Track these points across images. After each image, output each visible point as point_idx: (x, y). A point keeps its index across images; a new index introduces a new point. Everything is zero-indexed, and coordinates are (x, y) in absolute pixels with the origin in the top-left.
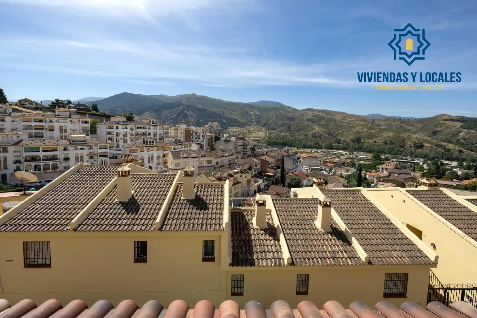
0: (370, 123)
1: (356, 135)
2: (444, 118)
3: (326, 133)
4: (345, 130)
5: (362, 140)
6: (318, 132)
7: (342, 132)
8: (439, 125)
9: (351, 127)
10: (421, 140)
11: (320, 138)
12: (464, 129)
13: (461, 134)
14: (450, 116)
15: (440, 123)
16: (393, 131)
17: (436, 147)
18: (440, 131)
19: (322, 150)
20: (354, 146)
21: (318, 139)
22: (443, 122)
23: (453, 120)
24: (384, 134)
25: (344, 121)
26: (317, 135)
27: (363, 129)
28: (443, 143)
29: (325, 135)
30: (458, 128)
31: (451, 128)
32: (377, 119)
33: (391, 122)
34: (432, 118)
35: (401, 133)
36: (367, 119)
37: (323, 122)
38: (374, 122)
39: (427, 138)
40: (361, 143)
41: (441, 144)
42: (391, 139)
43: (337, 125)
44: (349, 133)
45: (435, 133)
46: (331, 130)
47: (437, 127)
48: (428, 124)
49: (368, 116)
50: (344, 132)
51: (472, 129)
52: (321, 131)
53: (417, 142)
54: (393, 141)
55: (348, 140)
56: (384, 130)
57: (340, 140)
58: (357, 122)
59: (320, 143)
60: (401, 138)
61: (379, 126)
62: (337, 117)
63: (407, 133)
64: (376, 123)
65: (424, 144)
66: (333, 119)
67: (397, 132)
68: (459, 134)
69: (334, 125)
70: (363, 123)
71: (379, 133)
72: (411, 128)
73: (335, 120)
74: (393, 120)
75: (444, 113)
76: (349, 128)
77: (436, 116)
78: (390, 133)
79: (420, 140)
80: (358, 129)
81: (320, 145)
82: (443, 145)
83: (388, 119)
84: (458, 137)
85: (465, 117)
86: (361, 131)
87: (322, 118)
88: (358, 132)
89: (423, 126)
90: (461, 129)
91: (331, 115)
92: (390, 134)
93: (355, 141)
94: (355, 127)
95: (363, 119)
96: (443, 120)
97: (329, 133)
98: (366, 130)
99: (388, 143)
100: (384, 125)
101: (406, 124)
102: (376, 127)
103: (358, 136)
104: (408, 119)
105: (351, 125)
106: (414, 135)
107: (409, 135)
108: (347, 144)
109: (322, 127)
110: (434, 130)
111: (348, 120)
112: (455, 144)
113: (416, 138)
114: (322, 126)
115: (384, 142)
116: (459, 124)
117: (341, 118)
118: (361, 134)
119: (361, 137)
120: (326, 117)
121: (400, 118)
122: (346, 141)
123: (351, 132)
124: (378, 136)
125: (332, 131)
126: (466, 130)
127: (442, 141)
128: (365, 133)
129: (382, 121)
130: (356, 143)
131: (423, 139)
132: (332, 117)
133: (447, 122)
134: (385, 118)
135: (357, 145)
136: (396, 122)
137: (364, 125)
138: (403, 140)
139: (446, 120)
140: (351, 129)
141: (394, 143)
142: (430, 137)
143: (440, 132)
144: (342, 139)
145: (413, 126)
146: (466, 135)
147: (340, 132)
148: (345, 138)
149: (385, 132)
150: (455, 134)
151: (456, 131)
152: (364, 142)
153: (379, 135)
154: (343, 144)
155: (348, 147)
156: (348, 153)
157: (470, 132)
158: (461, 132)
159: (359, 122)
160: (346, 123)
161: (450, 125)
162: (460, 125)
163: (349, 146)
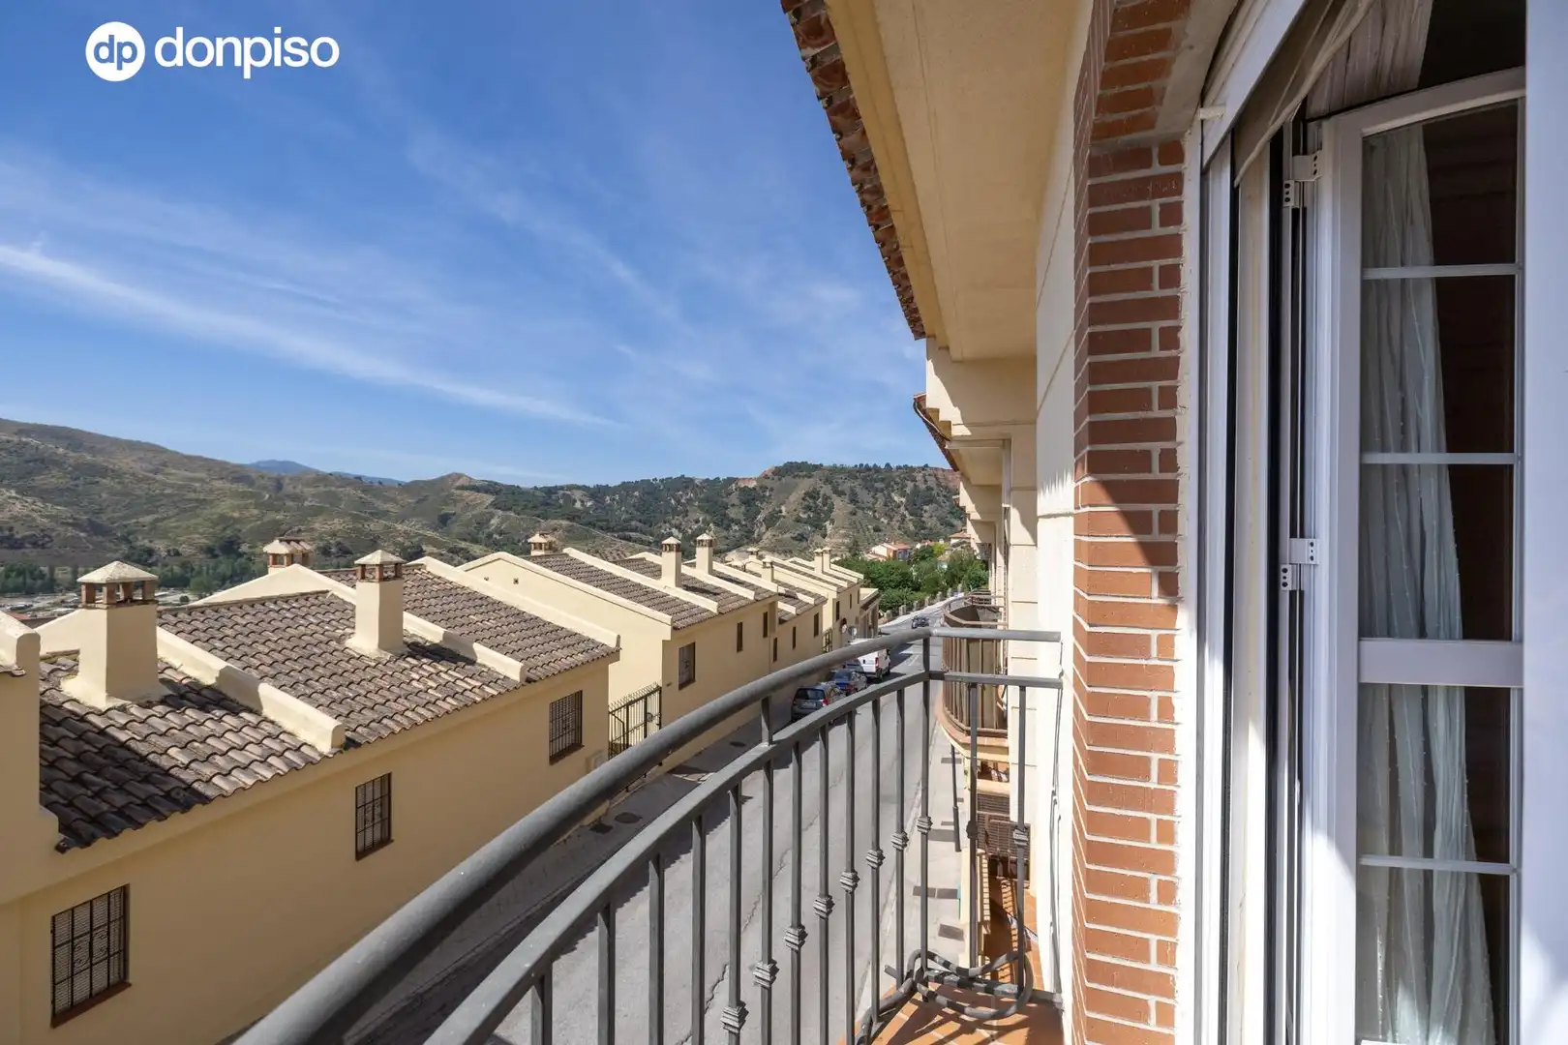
0: (265, 488)
1: (220, 527)
2: (458, 484)
3: (76, 525)
4: (171, 513)
5: (244, 548)
6: (27, 521)
7: (157, 520)
8: (449, 499)
9: (197, 500)
10: (417, 539)
11: (43, 546)
12: (497, 508)
13: (492, 522)
14: (471, 479)
15: (452, 494)
16: (341, 515)
17: (451, 554)
18: (454, 514)
19: (59, 598)
20: (215, 569)
21: (31, 552)
22: (459, 492)
23: (476, 489)
24: (317, 525)
25: (159, 477)
26: (20, 533)
27: (246, 507)
28: (463, 545)
29: (71, 532)
30: (486, 508)
31: (475, 507)
32: (291, 479)
33: (333, 489)
34: (434, 481)
35: (366, 520)
36: (254, 475)
37: (51, 479)
38: (279, 486)
39: (430, 533)
40: (241, 555)
41: (460, 546)
42: (338, 539)
43: (127, 495)
44: (193, 521)
45: (444, 520)
46: (101, 511)
47: (447, 504)
48: (426, 496)
49: (256, 466)
50: (164, 519)
51: (510, 509)
52: (47, 517)
53: (407, 544)
54: (347, 544)
55: (186, 550)
56: (317, 512)
57: (150, 552)
58: (218, 484)
59: (45, 569)
60: (367, 535)
61: (296, 498)
62: (125, 462)
63: (381, 521)
64: (288, 489)
65: (424, 548)
66: (106, 469)
67: (355, 518)
68: (490, 520)
69: (112, 494)
70: (241, 487)
71: (301, 522)
72: (388, 506)
73: (117, 474)
74: (338, 484)
75: (459, 471)
76: (188, 504)
77: (442, 479)
78: (336, 521)
79: (414, 537)
80: (225, 507)
81: (42, 576)
82: (462, 549)
83: (323, 479)
84: (488, 528)
85: (496, 484)
86: (236, 515)
87: (43, 462)
88: (224, 519)
89: (417, 502)
90: (492, 510)
91: (92, 450)
92: (337, 524)
93: (217, 552)
94: (212, 501)
95: (239, 474)
96: (458, 488)
97: (91, 522)
98: (256, 512)
99: (333, 550)
100: (314, 496)
101: (375, 496)
102: (289, 503)
103: (229, 533)
104: (380, 483)
105: (193, 495)
106: (399, 527)
107: (386, 525)
108: (184, 565)
109: (44, 500)
110: (442, 512)
111: (177, 476)
112: (486, 545)
113: (405, 532)
114: (44, 495)
115: (318, 548)
116: (489, 499)
117: (151, 467)
118: (238, 526)
119: (239, 535)
120: (65, 455)
121: (359, 478)
122: (177, 554)
123: (199, 520)
124: (299, 531)
125: (104, 517)
126: (500, 512)
127: (460, 539)
128: (252, 525)
129: (308, 484)
130: (221, 558)
131: (421, 535)
132: (100, 459)
133: (466, 493)
134: (314, 475)
135: (225, 566)
136: (349, 490)
137: (243, 495)
138: (372, 540)
139: (463, 488)
140: (197, 507)
141: (351, 549)
142: (435, 530)
143: (454, 518)
144: (160, 546)
145: (394, 501)
146: (502, 523)
147: (148, 519)
148: (175, 541)
149: (320, 518)
150: (482, 522)
151: (482, 514)
152: (254, 554)
153: (302, 527)
154: (166, 566)
155: (188, 575)
156: (191, 597)
157: (508, 518)
158: (492, 516)
159: (228, 485)
160: (172, 486)
161: (471, 501)
162: (489, 502)
163: (193, 569)
